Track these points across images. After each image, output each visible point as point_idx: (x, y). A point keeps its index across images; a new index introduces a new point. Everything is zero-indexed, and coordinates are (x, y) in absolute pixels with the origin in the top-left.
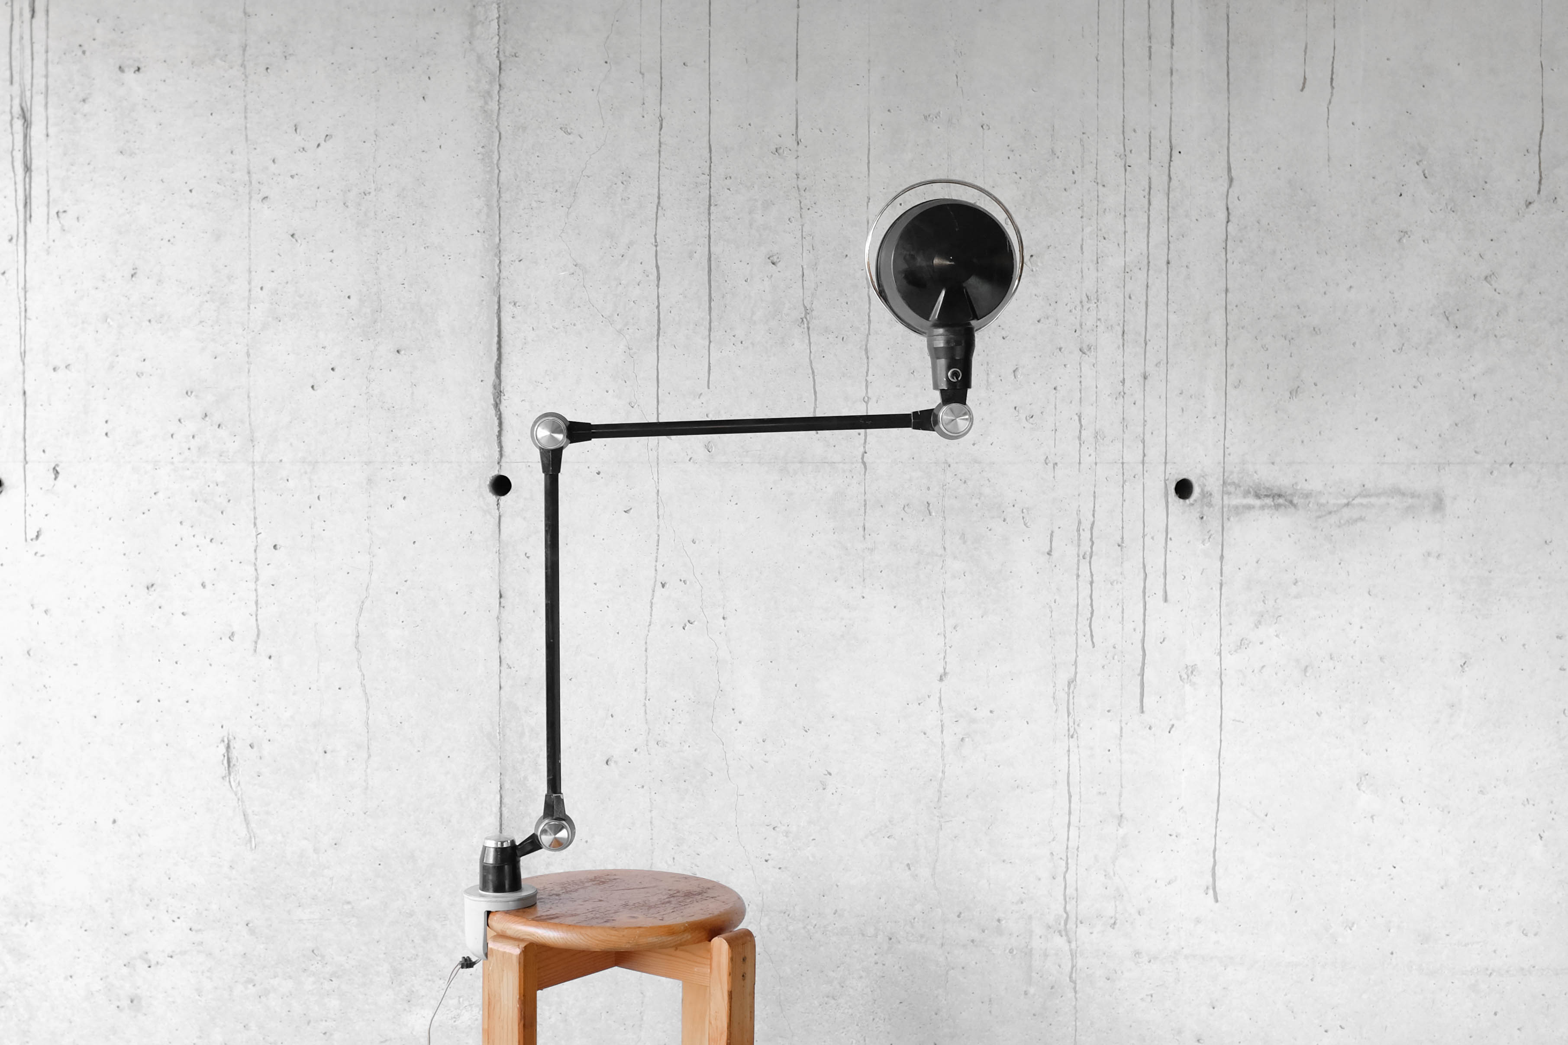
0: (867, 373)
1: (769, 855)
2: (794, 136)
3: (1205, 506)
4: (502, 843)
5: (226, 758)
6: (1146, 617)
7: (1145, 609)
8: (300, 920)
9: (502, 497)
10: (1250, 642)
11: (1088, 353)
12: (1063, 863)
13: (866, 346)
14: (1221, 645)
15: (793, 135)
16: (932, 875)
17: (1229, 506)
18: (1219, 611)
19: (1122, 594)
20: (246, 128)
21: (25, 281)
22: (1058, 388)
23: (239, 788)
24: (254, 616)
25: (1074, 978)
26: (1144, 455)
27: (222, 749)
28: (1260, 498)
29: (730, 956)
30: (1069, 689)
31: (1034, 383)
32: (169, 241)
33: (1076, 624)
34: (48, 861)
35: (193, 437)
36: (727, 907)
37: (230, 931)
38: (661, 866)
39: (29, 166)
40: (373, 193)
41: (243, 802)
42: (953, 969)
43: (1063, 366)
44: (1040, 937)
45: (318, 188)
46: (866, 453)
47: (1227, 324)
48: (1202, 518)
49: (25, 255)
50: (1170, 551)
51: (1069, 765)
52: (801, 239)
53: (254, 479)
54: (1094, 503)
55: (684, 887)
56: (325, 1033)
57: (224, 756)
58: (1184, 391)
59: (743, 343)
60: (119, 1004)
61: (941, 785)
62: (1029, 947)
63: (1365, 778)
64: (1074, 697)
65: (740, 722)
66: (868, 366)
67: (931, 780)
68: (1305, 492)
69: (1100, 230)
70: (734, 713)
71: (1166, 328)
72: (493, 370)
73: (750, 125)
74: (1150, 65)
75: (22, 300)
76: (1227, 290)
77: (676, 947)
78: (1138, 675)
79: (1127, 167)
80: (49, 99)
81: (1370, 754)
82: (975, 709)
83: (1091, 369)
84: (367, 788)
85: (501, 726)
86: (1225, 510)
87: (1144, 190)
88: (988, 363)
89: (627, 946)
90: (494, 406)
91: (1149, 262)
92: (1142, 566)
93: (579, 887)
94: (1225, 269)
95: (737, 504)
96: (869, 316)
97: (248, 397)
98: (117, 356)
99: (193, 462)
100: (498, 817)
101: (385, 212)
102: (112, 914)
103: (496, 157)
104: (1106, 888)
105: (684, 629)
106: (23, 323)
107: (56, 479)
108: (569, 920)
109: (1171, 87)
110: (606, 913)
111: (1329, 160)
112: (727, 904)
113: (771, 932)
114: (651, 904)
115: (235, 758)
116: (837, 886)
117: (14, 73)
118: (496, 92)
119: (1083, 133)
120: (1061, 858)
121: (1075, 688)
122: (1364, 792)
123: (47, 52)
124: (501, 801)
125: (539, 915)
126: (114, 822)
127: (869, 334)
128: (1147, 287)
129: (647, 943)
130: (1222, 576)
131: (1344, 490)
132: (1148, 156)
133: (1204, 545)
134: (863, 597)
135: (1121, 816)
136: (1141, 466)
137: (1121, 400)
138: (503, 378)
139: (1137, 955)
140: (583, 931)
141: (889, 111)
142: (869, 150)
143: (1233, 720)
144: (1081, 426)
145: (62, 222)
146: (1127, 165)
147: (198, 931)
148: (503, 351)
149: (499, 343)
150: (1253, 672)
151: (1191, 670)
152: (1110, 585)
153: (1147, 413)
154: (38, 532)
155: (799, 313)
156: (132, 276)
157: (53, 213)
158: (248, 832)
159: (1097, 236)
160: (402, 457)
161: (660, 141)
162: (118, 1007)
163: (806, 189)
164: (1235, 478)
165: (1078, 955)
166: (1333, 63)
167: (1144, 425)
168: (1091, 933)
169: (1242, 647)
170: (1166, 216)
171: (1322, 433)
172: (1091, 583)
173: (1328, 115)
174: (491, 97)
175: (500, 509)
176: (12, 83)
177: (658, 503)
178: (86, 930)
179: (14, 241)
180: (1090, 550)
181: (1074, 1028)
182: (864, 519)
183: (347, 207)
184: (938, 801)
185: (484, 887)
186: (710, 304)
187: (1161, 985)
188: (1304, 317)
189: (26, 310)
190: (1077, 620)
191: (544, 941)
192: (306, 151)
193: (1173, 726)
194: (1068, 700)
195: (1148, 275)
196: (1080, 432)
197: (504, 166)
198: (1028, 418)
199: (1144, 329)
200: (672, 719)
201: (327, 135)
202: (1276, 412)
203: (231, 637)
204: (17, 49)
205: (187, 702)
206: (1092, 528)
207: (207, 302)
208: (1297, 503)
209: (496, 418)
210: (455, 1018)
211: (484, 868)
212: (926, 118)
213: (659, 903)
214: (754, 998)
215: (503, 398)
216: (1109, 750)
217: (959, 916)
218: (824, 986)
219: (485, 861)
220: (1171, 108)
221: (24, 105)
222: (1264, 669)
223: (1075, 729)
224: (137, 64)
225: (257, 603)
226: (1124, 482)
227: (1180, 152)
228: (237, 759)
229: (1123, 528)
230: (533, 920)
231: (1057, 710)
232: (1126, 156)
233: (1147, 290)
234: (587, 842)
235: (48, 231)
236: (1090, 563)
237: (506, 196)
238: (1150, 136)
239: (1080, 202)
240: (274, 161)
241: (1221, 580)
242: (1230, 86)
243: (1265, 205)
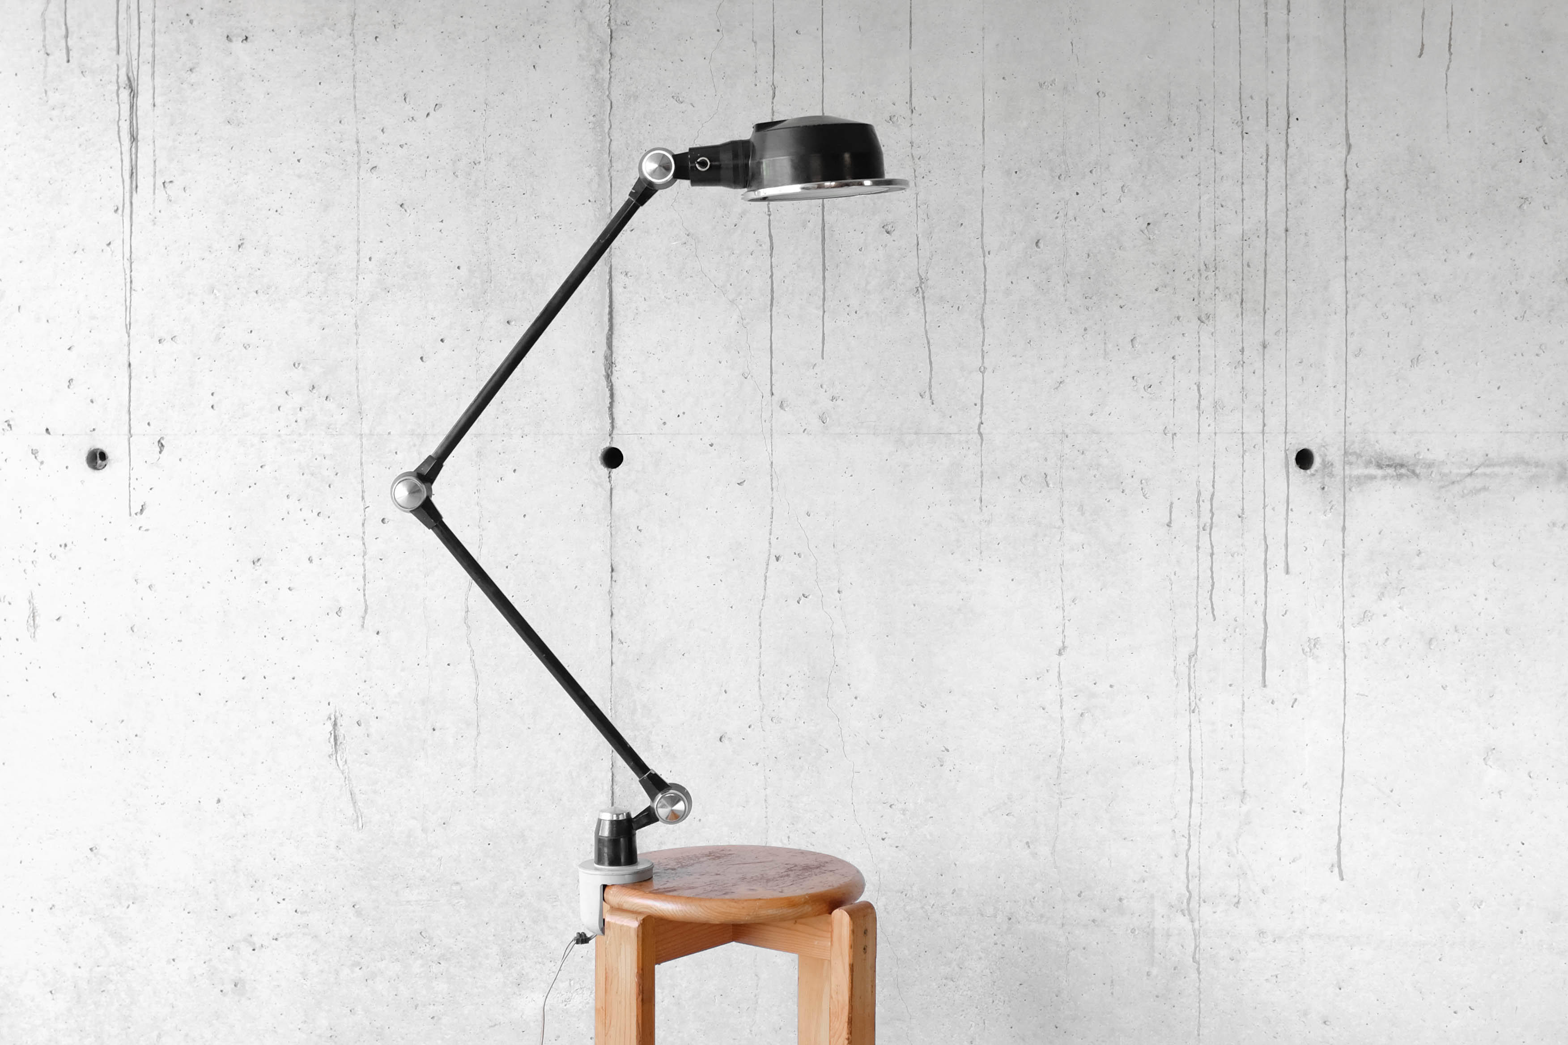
0: (983, 342)
1: (886, 833)
2: (908, 105)
3: (1326, 476)
4: (618, 815)
5: (333, 735)
6: (1268, 589)
7: (1266, 581)
8: (408, 902)
9: (614, 470)
10: (1373, 615)
11: (1206, 322)
12: (1186, 840)
13: (982, 315)
14: (1344, 618)
15: (907, 103)
16: (1052, 853)
17: (1350, 476)
18: (1341, 583)
19: (1243, 565)
20: (355, 97)
21: (131, 252)
22: (1176, 357)
23: (346, 767)
24: (362, 591)
25: (1197, 959)
26: (1264, 425)
27: (329, 727)
28: (1382, 468)
29: (852, 928)
30: (1190, 663)
31: (1152, 353)
32: (277, 211)
33: (1197, 597)
34: (151, 842)
35: (301, 409)
36: (847, 880)
37: (337, 913)
38: (775, 842)
39: (135, 136)
40: (483, 162)
41: (350, 780)
42: (1074, 949)
43: (1181, 335)
44: (1163, 917)
45: (428, 157)
46: (982, 424)
47: (1347, 293)
48: (1323, 488)
49: (131, 226)
50: (1292, 522)
51: (1190, 740)
52: (915, 208)
53: (362, 452)
54: (1214, 474)
55: (801, 861)
56: (433, 1018)
57: (331, 734)
58: (1304, 360)
59: (858, 312)
60: (222, 988)
61: (1060, 761)
62: (1151, 927)
63: (1492, 753)
64: (1195, 671)
65: (856, 698)
66: (984, 335)
67: (1050, 756)
68: (1428, 462)
69: (1218, 198)
70: (850, 688)
71: (1285, 296)
72: (604, 341)
73: (863, 93)
74: (1267, 32)
75: (128, 271)
76: (1346, 258)
77: (796, 919)
78: (1261, 648)
79: (1244, 134)
80: (156, 69)
81: (1496, 728)
82: (1095, 684)
83: (1210, 338)
84: (476, 766)
85: (612, 702)
86: (1346, 480)
87: (1261, 157)
88: (1105, 333)
89: (747, 918)
90: (605, 377)
91: (1267, 230)
92: (1263, 537)
93: (695, 862)
94: (1344, 236)
95: (851, 476)
96: (985, 286)
97: (357, 368)
98: (224, 327)
99: (300, 434)
100: (610, 795)
101: (495, 182)
102: (215, 895)
103: (607, 126)
104: (1229, 866)
105: (799, 603)
106: (128, 295)
107: (160, 452)
108: (688, 893)
109: (1288, 55)
110: (725, 885)
111: (1448, 126)
112: (846, 877)
113: (888, 913)
114: (769, 878)
115: (342, 736)
116: (956, 865)
117: (120, 42)
118: (607, 61)
119: (1200, 100)
120: (1183, 836)
121: (1196, 662)
122: (1491, 767)
123: (154, 21)
124: (613, 779)
125: (656, 887)
126: (219, 801)
127: (984, 304)
128: (1266, 254)
129: (768, 915)
130: (1344, 547)
131: (1467, 460)
132: (1265, 122)
133: (1325, 516)
134: (981, 570)
135: (1244, 792)
136: (1261, 436)
137: (1240, 370)
138: (614, 349)
139: (1261, 935)
140: (702, 903)
141: (1004, 78)
142: (984, 118)
143: (1357, 694)
144: (1200, 396)
145: (168, 192)
146: (1244, 132)
147: (303, 913)
148: (614, 321)
149: (611, 313)
150: (1377, 645)
151: (1314, 643)
152: (1230, 557)
153: (1267, 382)
154: (142, 506)
155: (914, 282)
156: (239, 247)
157: (159, 183)
158: (355, 811)
159: (1215, 203)
160: (512, 429)
161: (772, 109)
162: (222, 991)
163: (920, 157)
164: (1356, 447)
165: (1201, 935)
166: (1451, 29)
167: (1264, 395)
168: (1215, 912)
169: (1365, 619)
170: (1284, 183)
171: (1444, 402)
172: (1212, 555)
173: (1447, 81)
174: (602, 65)
175: (612, 482)
176: (118, 53)
177: (772, 476)
178: (189, 913)
179: (120, 211)
180: (1210, 521)
181: (1198, 1009)
182: (981, 491)
183: (457, 176)
184: (1058, 778)
185: (599, 860)
186: (824, 274)
187: (1285, 966)
188: (1425, 284)
189: (131, 282)
190: (1197, 593)
191: (662, 914)
192: (415, 121)
193: (1296, 700)
194: (1189, 674)
195: (1266, 243)
196: (1199, 401)
197: (616, 134)
198: (1146, 388)
199: (1263, 298)
200: (787, 695)
201: (436, 105)
202: (1397, 381)
203: (339, 612)
204: (124, 19)
205: (294, 679)
206: (1212, 499)
207: (315, 272)
208: (1420, 473)
209: (608, 390)
210: (565, 1001)
211: (599, 841)
212: (1041, 85)
213: (777, 876)
214: (875, 971)
215: (614, 369)
216: (1231, 725)
217: (1079, 895)
218: (943, 967)
219: (600, 834)
220: (1288, 75)
221: (130, 74)
222: (1388, 642)
223: (1196, 704)
224: (244, 34)
225: (364, 577)
226: (1244, 452)
227: (1297, 119)
228: (344, 737)
229: (1243, 498)
230: (651, 892)
231: (1177, 684)
232: (1243, 123)
233: (1265, 258)
234: (700, 820)
235: (154, 201)
236: (1210, 534)
237: (617, 165)
238: (1267, 102)
239: (1197, 169)
240: (382, 130)
241: (1344, 551)
242: (1348, 52)
243: (1384, 171)
